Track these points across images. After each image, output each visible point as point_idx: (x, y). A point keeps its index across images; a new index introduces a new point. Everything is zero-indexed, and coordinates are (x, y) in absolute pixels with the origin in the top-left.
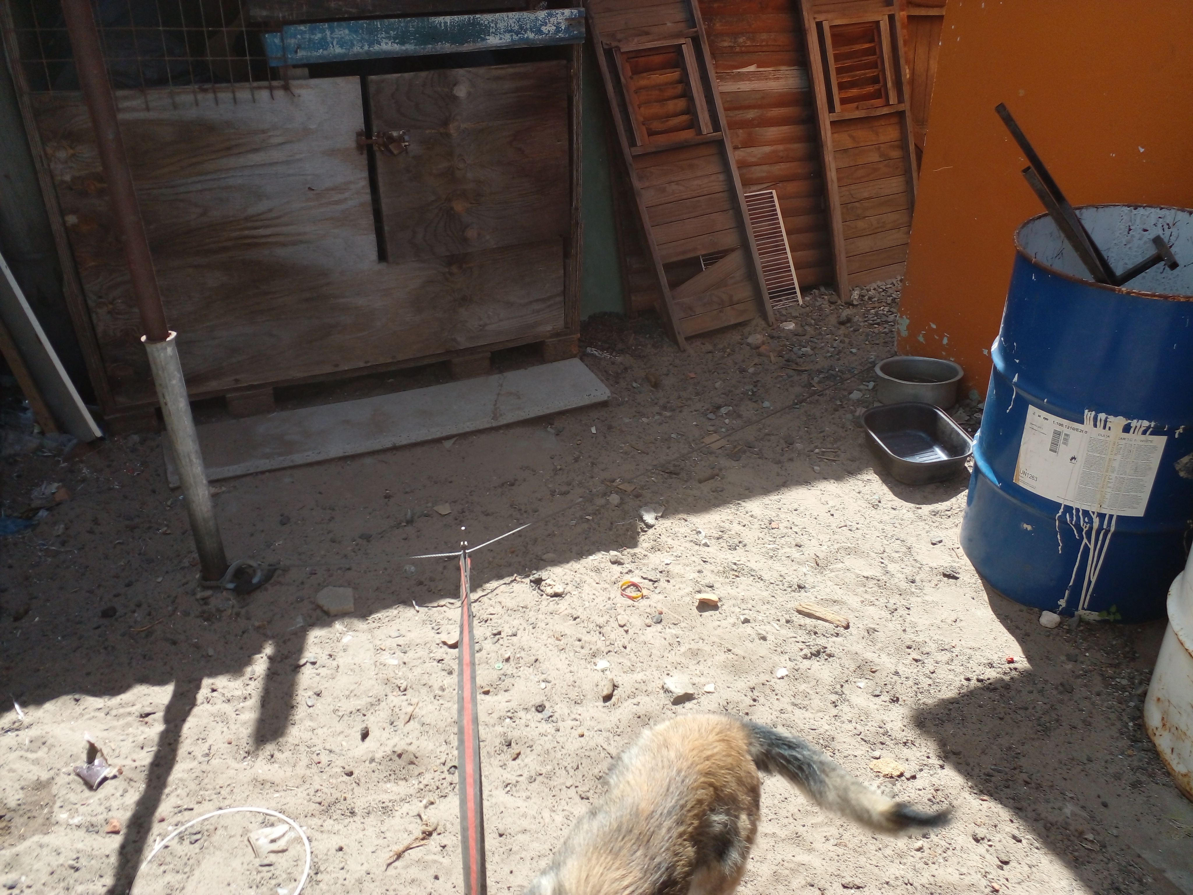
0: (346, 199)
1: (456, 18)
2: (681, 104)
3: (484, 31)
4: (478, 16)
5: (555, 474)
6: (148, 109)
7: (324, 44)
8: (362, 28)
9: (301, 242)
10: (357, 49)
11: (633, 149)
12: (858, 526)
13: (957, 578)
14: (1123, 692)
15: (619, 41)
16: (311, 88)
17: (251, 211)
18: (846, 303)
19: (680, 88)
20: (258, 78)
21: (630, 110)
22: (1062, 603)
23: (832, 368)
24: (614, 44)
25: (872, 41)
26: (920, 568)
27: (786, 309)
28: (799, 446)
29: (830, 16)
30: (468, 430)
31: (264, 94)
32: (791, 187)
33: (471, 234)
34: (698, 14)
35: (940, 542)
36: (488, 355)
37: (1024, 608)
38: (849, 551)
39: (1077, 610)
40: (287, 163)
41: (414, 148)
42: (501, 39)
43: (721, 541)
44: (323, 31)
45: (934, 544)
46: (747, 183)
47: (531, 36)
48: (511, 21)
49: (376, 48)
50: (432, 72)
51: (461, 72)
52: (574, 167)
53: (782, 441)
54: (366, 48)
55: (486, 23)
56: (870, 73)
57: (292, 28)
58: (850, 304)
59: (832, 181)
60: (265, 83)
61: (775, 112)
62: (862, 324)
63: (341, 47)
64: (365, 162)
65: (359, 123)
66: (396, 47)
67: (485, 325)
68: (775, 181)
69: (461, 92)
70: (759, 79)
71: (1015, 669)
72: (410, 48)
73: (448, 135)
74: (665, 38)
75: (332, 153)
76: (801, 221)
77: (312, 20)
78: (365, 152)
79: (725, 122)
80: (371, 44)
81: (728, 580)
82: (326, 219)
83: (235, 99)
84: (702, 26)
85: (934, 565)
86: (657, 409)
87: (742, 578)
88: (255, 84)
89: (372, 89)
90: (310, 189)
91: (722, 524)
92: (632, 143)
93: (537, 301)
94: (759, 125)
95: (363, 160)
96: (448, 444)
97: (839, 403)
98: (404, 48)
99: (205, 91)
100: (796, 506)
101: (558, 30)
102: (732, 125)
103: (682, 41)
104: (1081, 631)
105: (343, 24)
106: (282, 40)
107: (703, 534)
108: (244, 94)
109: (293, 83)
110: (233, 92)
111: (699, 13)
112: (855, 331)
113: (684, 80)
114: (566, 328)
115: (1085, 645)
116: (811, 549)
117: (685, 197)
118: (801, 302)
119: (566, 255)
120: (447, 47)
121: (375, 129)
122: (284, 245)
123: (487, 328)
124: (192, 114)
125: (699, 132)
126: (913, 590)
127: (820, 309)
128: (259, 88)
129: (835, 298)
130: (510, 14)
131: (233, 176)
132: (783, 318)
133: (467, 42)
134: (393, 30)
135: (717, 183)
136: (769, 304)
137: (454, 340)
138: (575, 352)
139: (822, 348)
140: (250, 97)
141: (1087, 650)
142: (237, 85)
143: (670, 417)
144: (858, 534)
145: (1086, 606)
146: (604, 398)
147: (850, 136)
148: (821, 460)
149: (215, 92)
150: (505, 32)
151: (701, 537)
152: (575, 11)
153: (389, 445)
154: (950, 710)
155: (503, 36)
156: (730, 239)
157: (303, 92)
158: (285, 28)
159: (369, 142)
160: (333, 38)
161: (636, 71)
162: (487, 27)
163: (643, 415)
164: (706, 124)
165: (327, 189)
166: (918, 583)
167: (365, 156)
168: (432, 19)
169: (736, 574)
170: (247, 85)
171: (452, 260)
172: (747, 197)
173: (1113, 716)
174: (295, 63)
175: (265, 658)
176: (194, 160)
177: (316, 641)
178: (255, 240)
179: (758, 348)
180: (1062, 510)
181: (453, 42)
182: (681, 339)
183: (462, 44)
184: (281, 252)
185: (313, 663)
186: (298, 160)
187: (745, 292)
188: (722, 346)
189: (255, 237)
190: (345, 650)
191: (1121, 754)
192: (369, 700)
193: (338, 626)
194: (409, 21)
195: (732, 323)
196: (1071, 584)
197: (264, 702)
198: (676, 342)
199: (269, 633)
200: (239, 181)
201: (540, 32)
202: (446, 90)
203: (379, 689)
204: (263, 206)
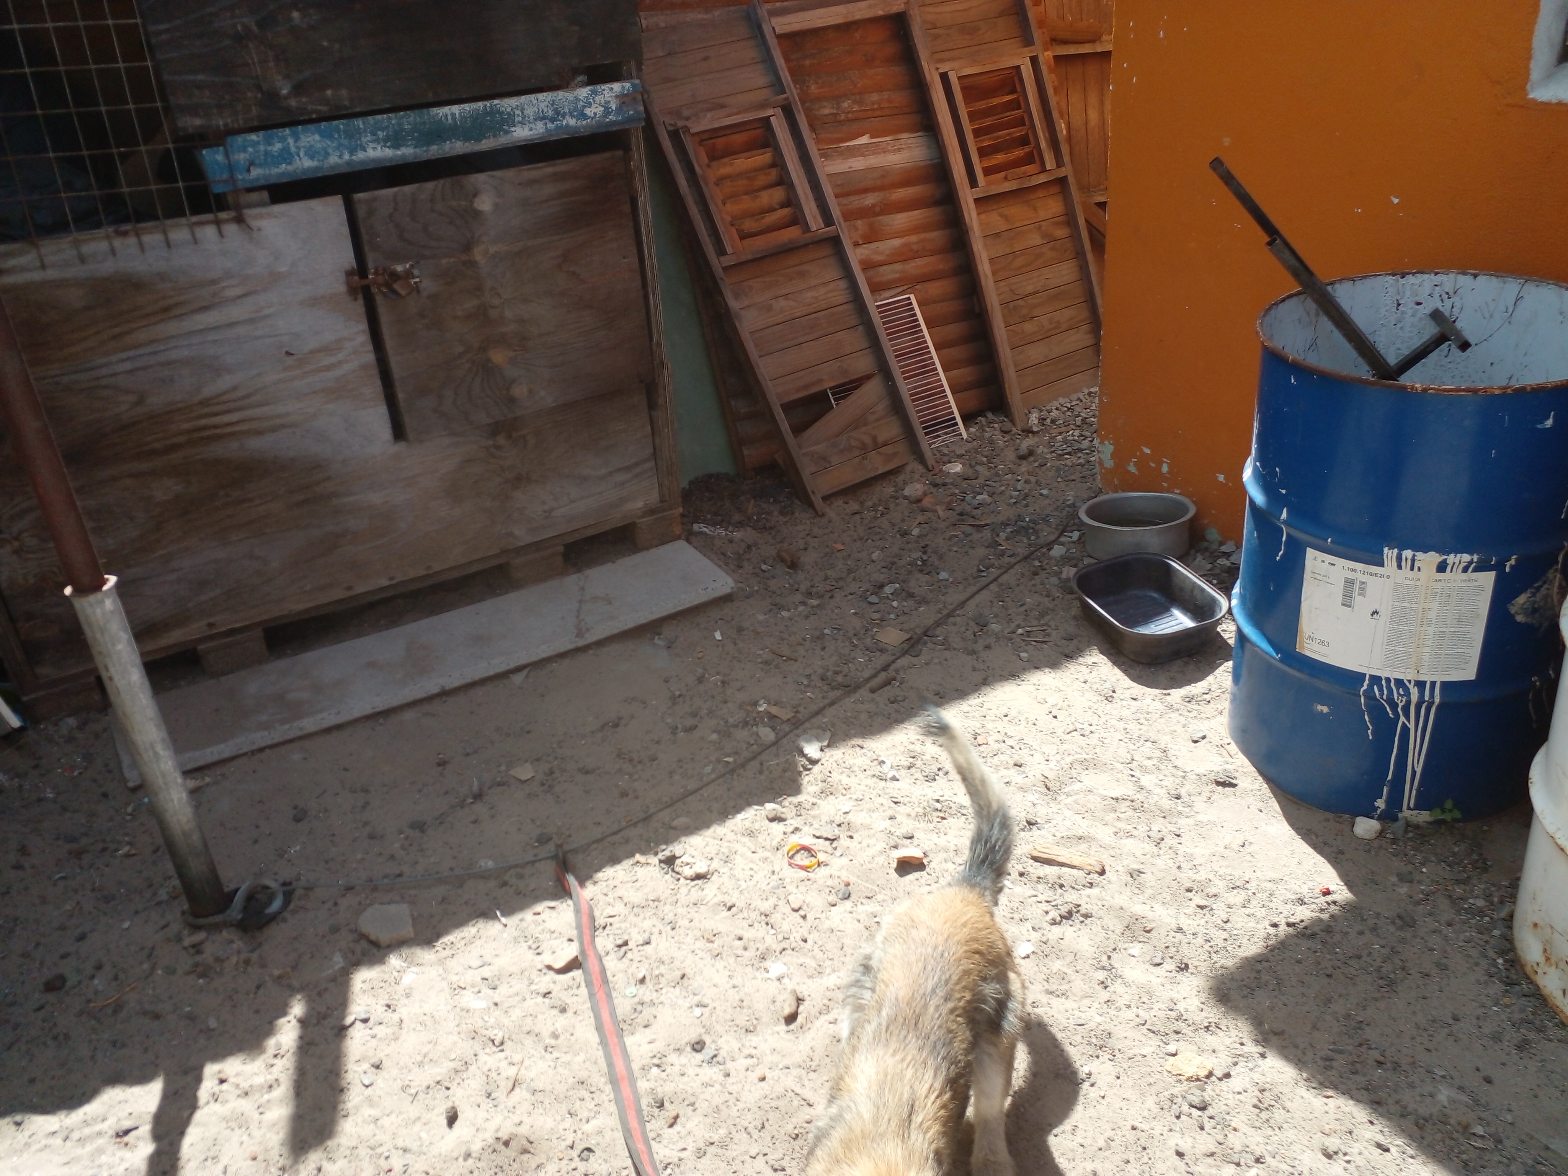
0: (340, 362)
1: (467, 107)
2: (778, 194)
3: (507, 121)
4: (496, 102)
5: (674, 703)
6: (43, 267)
7: (286, 156)
8: (338, 131)
9: (282, 427)
10: (333, 159)
11: (722, 259)
12: (1092, 728)
13: (1234, 786)
14: (1482, 917)
15: (687, 119)
16: (276, 217)
17: (207, 392)
18: (1023, 431)
19: (774, 174)
20: (197, 210)
21: (712, 207)
22: (1381, 804)
23: (1020, 518)
24: (680, 124)
25: (1014, 91)
26: (1184, 777)
27: (947, 446)
28: (995, 627)
29: (956, 64)
30: (544, 655)
31: (210, 232)
32: (935, 289)
33: (519, 391)
34: (786, 76)
35: (1204, 738)
36: (561, 549)
37: (1330, 816)
38: (1086, 765)
39: (1401, 811)
40: (251, 321)
41: (428, 286)
42: (531, 129)
43: (913, 770)
44: (283, 139)
45: (1195, 742)
46: (876, 288)
47: (572, 122)
48: (542, 105)
49: (361, 156)
50: (442, 182)
51: (480, 179)
52: (650, 290)
53: (972, 624)
54: (347, 156)
55: (509, 110)
56: (1017, 132)
57: (240, 139)
58: (1028, 431)
59: (986, 276)
60: (210, 217)
61: (901, 194)
62: (1048, 456)
63: (312, 158)
64: (362, 310)
65: (348, 258)
66: (388, 153)
67: (552, 509)
68: (913, 282)
69: (485, 204)
70: (874, 153)
71: (1335, 902)
72: (407, 152)
73: (472, 264)
74: (746, 110)
75: (314, 302)
76: (953, 330)
77: (265, 126)
78: (360, 296)
79: (839, 213)
80: (352, 152)
81: (931, 826)
82: (315, 392)
83: (167, 242)
84: (793, 92)
85: (1201, 770)
86: (799, 597)
87: (951, 820)
88: (195, 219)
89: (361, 212)
90: (287, 353)
91: (912, 747)
92: (721, 251)
93: (620, 470)
94: (882, 213)
95: (359, 307)
96: (518, 678)
97: (1037, 564)
98: (399, 153)
99: (125, 234)
100: (1005, 710)
101: (607, 111)
102: (848, 216)
103: (770, 112)
104: (1410, 839)
105: (311, 127)
106: (227, 155)
107: (888, 763)
108: (179, 234)
109: (248, 213)
110: (165, 233)
111: (787, 74)
112: (1041, 466)
113: (778, 163)
114: (662, 501)
115: (1419, 858)
116: (1036, 768)
117: (798, 314)
118: (965, 435)
119: (652, 405)
120: (458, 147)
121: (371, 265)
122: (259, 433)
123: (554, 513)
124: (108, 267)
125: (807, 229)
126: (1180, 808)
127: (991, 442)
128: (202, 223)
129: (1008, 426)
130: (541, 96)
131: (176, 347)
132: (945, 459)
133: (485, 138)
134: (382, 129)
135: (838, 292)
136: (924, 442)
137: (510, 535)
138: (678, 532)
139: (1002, 493)
140: (188, 236)
141: (1423, 864)
142: (169, 222)
143: (818, 606)
144: (1094, 740)
145: (1412, 805)
146: (726, 590)
147: (1000, 215)
148: (1028, 643)
149: (138, 235)
150: (535, 120)
151: (886, 768)
152: (627, 85)
154: (1258, 972)
155: (533, 126)
156: (863, 364)
157: (264, 223)
158: (229, 139)
159: (365, 282)
160: (298, 148)
161: (714, 156)
162: (512, 115)
163: (782, 608)
164: (814, 217)
165: (312, 352)
166: (1185, 798)
167: (361, 301)
168: (434, 111)
169: (940, 817)
170: (183, 220)
171: (495, 429)
172: (878, 307)
173: (1474, 953)
174: (248, 185)
175: (294, 1022)
176: (117, 330)
177: (365, 986)
178: (218, 431)
179: (919, 501)
180: (1367, 682)
181: (467, 139)
182: (817, 500)
183: (478, 140)
184: (254, 444)
185: (365, 1021)
186: (267, 317)
187: (891, 430)
188: (870, 504)
189: (216, 427)
190: (408, 996)
191: (1496, 1005)
192: (452, 1065)
193: (394, 961)
194: (403, 117)
195: (880, 472)
196: (1389, 778)
197: (300, 1087)
198: (811, 505)
199: (295, 983)
200: (185, 353)
201: (584, 116)
202: (463, 203)
203: (465, 1048)
204: (224, 383)
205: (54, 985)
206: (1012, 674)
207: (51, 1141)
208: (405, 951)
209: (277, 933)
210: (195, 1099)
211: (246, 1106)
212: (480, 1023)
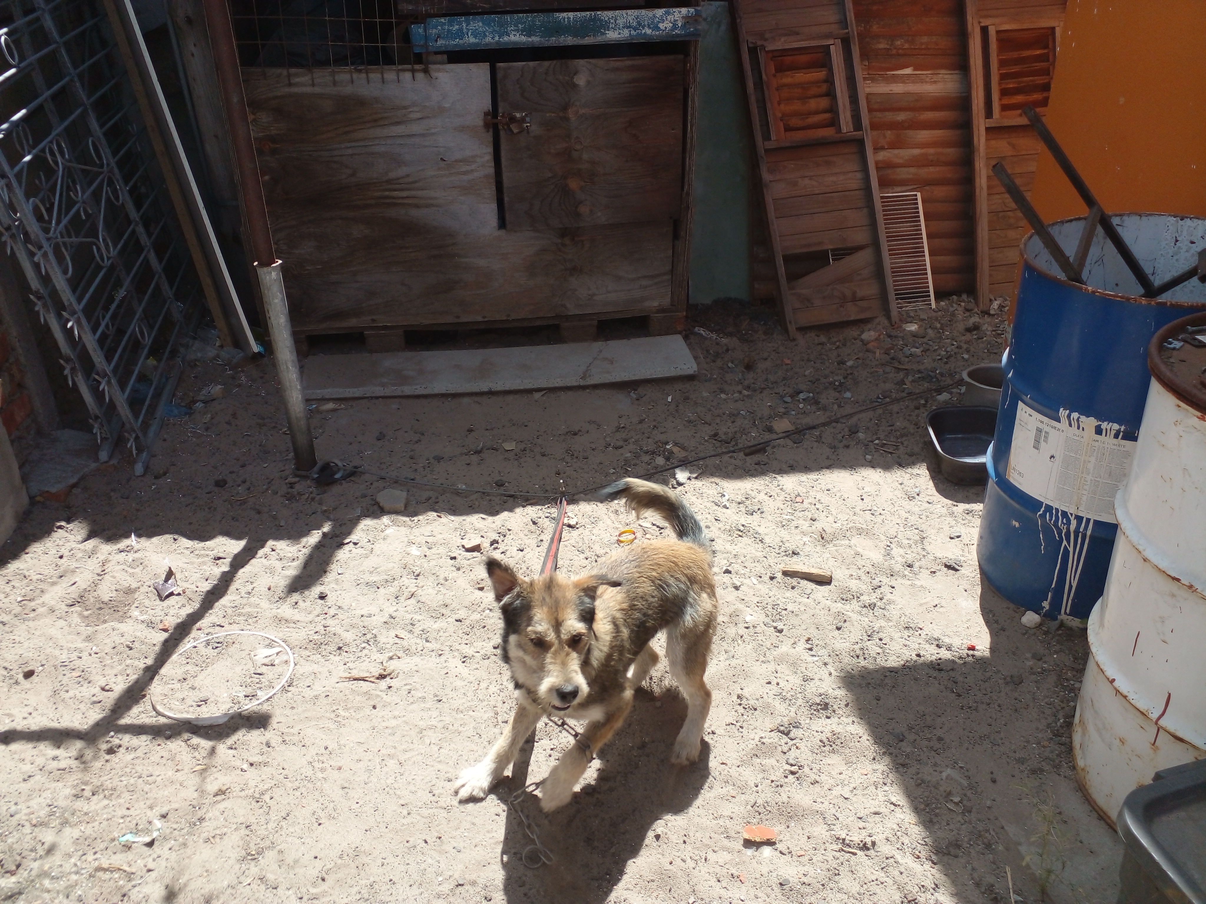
0: (472, 171)
1: (578, 14)
2: (824, 103)
3: (605, 26)
4: (599, 13)
5: (617, 431)
6: (313, 85)
7: (460, 34)
8: (494, 21)
9: (432, 205)
10: (488, 39)
11: (766, 143)
12: (883, 512)
13: (957, 570)
14: (1070, 692)
15: (766, 40)
16: (448, 72)
17: (392, 175)
18: (982, 312)
19: (824, 88)
20: (403, 62)
21: (769, 105)
22: (1046, 604)
23: (934, 370)
24: (759, 43)
25: (1046, 47)
26: (924, 556)
27: (916, 311)
28: (861, 435)
29: (997, 21)
30: (557, 385)
31: (408, 76)
32: (940, 192)
33: (584, 210)
34: (851, 16)
35: (958, 537)
36: (595, 323)
37: (1012, 606)
38: (860, 532)
39: (1060, 613)
40: (423, 135)
41: (535, 129)
42: (619, 34)
43: (741, 505)
44: (460, 23)
45: (951, 538)
46: (884, 183)
47: (649, 31)
48: (630, 18)
49: (506, 39)
50: (555, 62)
51: (581, 63)
52: (688, 155)
53: (846, 430)
54: (497, 38)
55: (606, 19)
56: (1040, 80)
57: (434, 20)
58: (986, 313)
59: (981, 188)
60: (409, 67)
61: (929, 115)
62: (988, 333)
63: (475, 37)
64: (491, 139)
65: (487, 104)
66: (524, 39)
67: (594, 295)
68: (921, 184)
69: (581, 80)
70: (913, 82)
71: (973, 656)
72: (535, 40)
73: (567, 119)
74: (813, 38)
75: (462, 129)
76: (947, 226)
77: (451, 14)
78: (491, 130)
79: (868, 122)
80: (501, 36)
81: (730, 538)
82: (455, 187)
83: (383, 78)
84: (854, 29)
85: (939, 555)
86: (740, 388)
87: (745, 538)
88: (400, 67)
89: (500, 75)
90: (442, 159)
91: (751, 492)
92: (767, 137)
93: (645, 277)
94: (910, 127)
95: (489, 137)
96: (537, 396)
97: (923, 402)
98: (530, 39)
99: (360, 71)
100: (830, 486)
101: (675, 26)
102: (874, 126)
103: (831, 42)
104: (1060, 635)
105: (478, 17)
106: (425, 31)
107: (727, 497)
108: (390, 75)
109: (432, 67)
110: (382, 74)
111: (852, 14)
112: (979, 338)
113: (830, 80)
114: (672, 305)
115: (1057, 648)
116: (825, 523)
117: (817, 192)
118: (934, 306)
119: (676, 236)
120: (569, 40)
121: (500, 110)
122: (417, 206)
123: (595, 298)
124: (348, 90)
125: (839, 130)
126: (906, 573)
127: (953, 315)
128: (404, 70)
129: (971, 306)
130: (630, 12)
131: (378, 144)
132: (909, 320)
133: (588, 36)
134: (522, 23)
135: (854, 181)
136: (893, 305)
137: (564, 306)
138: (679, 329)
139: (935, 350)
140: (396, 77)
141: (1056, 652)
142: (386, 67)
143: (748, 396)
144: (879, 519)
145: (1068, 611)
146: (690, 372)
147: (1009, 143)
148: (877, 450)
149: (367, 73)
150: (624, 27)
151: (724, 499)
152: (692, 10)
153: (486, 389)
154: (886, 676)
155: (621, 32)
156: (861, 237)
157: (440, 75)
158: (428, 20)
159: (495, 121)
160: (468, 30)
161: (781, 69)
162: (607, 23)
163: (722, 391)
164: (847, 123)
165: (456, 161)
166: (915, 569)
167: (491, 133)
168: (557, 15)
169: (740, 534)
170: (394, 67)
171: (564, 233)
172: (882, 198)
173: (1048, 712)
174: (435, 50)
175: (321, 534)
176: (347, 129)
177: (364, 528)
178: (394, 201)
179: (868, 343)
180: (1043, 509)
181: (575, 36)
182: (792, 328)
183: (583, 37)
184: (414, 213)
185: (355, 544)
186: (433, 134)
187: (871, 289)
188: (835, 340)
189: (394, 198)
190: (384, 539)
191: (1038, 743)
192: (386, 577)
193: (385, 520)
194: (535, 17)
195: (852, 318)
196: (1053, 586)
197: (306, 564)
198: (786, 331)
199: (332, 517)
200: (383, 149)
201: (658, 29)
202: (567, 78)
203: (397, 571)
204: (402, 171)
205: (220, 484)
206: (850, 465)
207: (185, 551)
208: (393, 517)
209: (336, 489)
210: (256, 553)
211: (278, 565)
212: (412, 562)
